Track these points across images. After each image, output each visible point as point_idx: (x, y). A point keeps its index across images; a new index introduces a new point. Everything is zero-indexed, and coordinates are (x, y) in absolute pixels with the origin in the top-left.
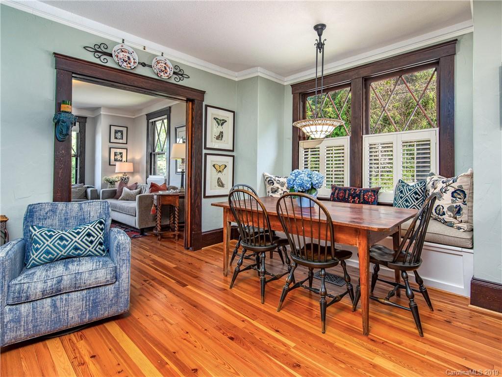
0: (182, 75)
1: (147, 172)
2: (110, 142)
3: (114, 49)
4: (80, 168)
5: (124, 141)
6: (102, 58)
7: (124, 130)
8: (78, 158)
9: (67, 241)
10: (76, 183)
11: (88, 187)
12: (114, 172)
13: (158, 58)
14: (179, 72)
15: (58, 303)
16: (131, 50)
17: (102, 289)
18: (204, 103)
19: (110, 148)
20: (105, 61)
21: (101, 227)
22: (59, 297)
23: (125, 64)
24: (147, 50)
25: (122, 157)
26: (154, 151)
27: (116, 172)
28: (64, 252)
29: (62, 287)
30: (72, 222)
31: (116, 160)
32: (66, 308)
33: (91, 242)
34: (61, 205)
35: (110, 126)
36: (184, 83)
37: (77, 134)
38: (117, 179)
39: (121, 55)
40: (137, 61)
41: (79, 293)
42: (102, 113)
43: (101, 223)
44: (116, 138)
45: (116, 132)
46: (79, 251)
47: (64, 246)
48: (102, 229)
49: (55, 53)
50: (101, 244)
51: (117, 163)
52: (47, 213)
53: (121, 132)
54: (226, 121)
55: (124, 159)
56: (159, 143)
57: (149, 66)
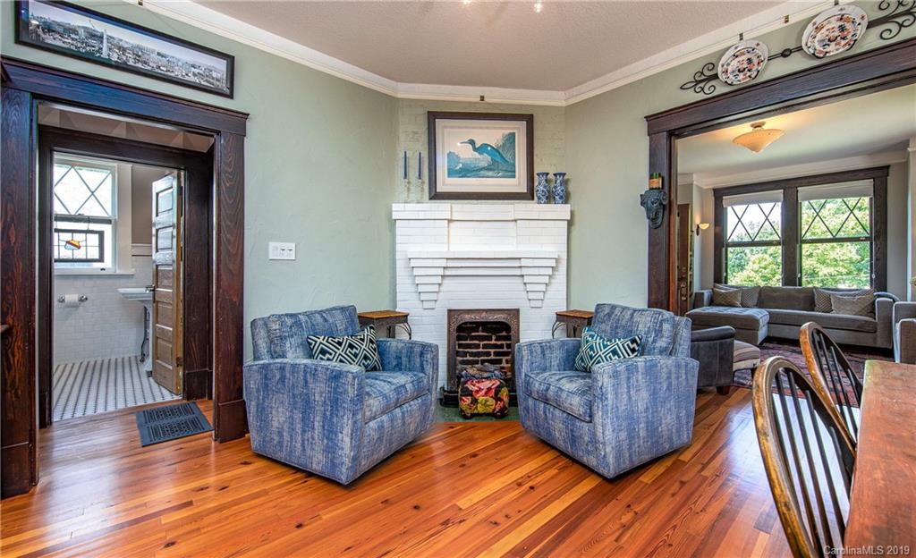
3: (720, 64)
6: (707, 87)
8: (874, 242)
16: (754, 44)
20: (711, 90)
21: (631, 346)
24: (792, 21)
42: (909, 149)
43: (633, 341)
49: (645, 118)
57: (800, 49)
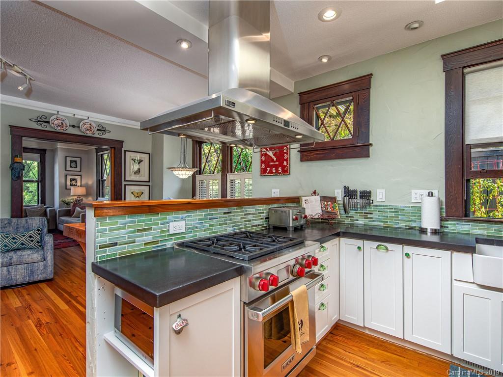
0: (104, 131)
1: (97, 195)
2: (66, 170)
3: (51, 119)
4: (41, 191)
5: (78, 169)
6: (43, 125)
7: (78, 160)
8: (40, 183)
9: (17, 240)
10: (38, 204)
11: (47, 207)
12: (69, 195)
13: (85, 121)
14: (102, 129)
15: (11, 270)
16: (64, 118)
17: (36, 265)
18: (123, 149)
19: (66, 175)
20: (45, 127)
21: (38, 233)
22: (11, 267)
23: (59, 128)
24: (76, 116)
25: (76, 182)
26: (102, 178)
27: (71, 195)
28: (15, 246)
29: (12, 261)
30: (21, 230)
31: (71, 185)
32: (15, 273)
33: (32, 241)
34: (14, 220)
35: (66, 157)
36: (106, 136)
37: (38, 163)
38: (72, 201)
39: (56, 122)
40: (68, 125)
41: (22, 266)
42: (58, 146)
43: (38, 230)
44: (71, 167)
45: (71, 162)
46: (24, 246)
47: (15, 243)
48: (39, 234)
49: (10, 126)
50: (38, 242)
51: (72, 188)
52: (5, 225)
53: (76, 162)
54: (142, 161)
55: (79, 184)
56: (105, 172)
57: (79, 127)
